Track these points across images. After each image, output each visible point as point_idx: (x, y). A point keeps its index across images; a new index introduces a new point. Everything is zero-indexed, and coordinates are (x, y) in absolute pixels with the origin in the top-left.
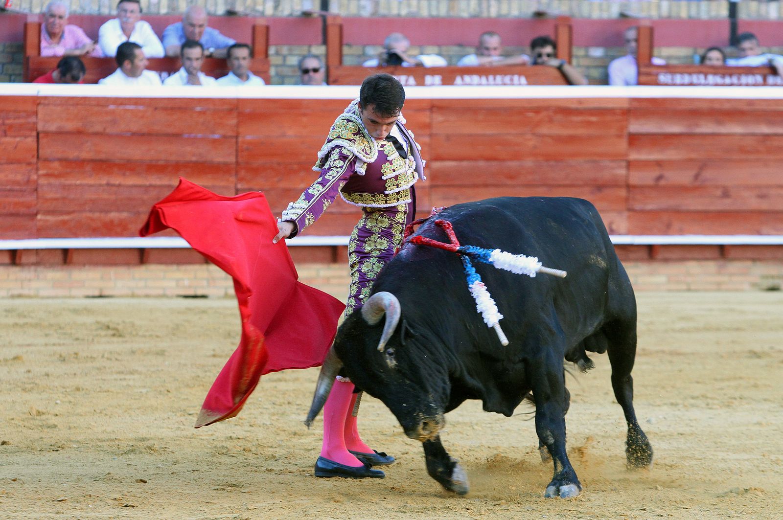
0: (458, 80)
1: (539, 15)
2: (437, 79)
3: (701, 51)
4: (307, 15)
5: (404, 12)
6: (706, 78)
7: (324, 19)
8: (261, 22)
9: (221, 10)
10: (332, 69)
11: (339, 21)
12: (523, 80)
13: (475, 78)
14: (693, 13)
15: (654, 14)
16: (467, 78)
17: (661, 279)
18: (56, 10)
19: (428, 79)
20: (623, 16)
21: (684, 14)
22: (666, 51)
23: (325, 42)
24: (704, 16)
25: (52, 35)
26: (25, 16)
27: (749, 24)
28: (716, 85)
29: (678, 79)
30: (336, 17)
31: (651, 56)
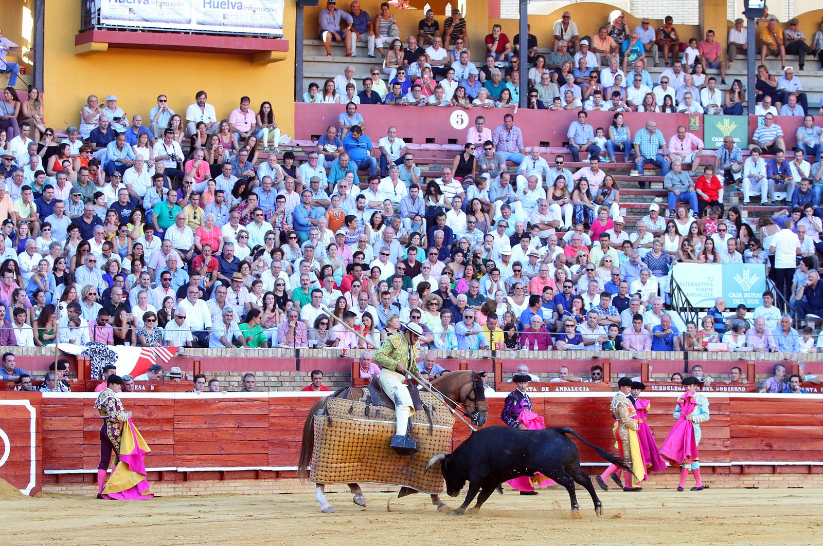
0: (557, 389)
1: (595, 358)
2: (547, 389)
3: (671, 376)
4: (485, 358)
5: (531, 357)
6: (674, 388)
7: (494, 361)
8: (464, 362)
9: (445, 356)
10: (497, 384)
11: (500, 361)
12: (587, 389)
13: (565, 388)
14: (667, 357)
15: (649, 357)
16: (561, 388)
17: (654, 483)
18: (366, 357)
19: (543, 389)
20: (634, 358)
21: (663, 358)
22: (655, 375)
23: (494, 371)
24: (672, 359)
25: (365, 368)
26: (353, 359)
27: (693, 362)
28: (678, 391)
29: (661, 389)
30: (499, 359)
31: (648, 379)
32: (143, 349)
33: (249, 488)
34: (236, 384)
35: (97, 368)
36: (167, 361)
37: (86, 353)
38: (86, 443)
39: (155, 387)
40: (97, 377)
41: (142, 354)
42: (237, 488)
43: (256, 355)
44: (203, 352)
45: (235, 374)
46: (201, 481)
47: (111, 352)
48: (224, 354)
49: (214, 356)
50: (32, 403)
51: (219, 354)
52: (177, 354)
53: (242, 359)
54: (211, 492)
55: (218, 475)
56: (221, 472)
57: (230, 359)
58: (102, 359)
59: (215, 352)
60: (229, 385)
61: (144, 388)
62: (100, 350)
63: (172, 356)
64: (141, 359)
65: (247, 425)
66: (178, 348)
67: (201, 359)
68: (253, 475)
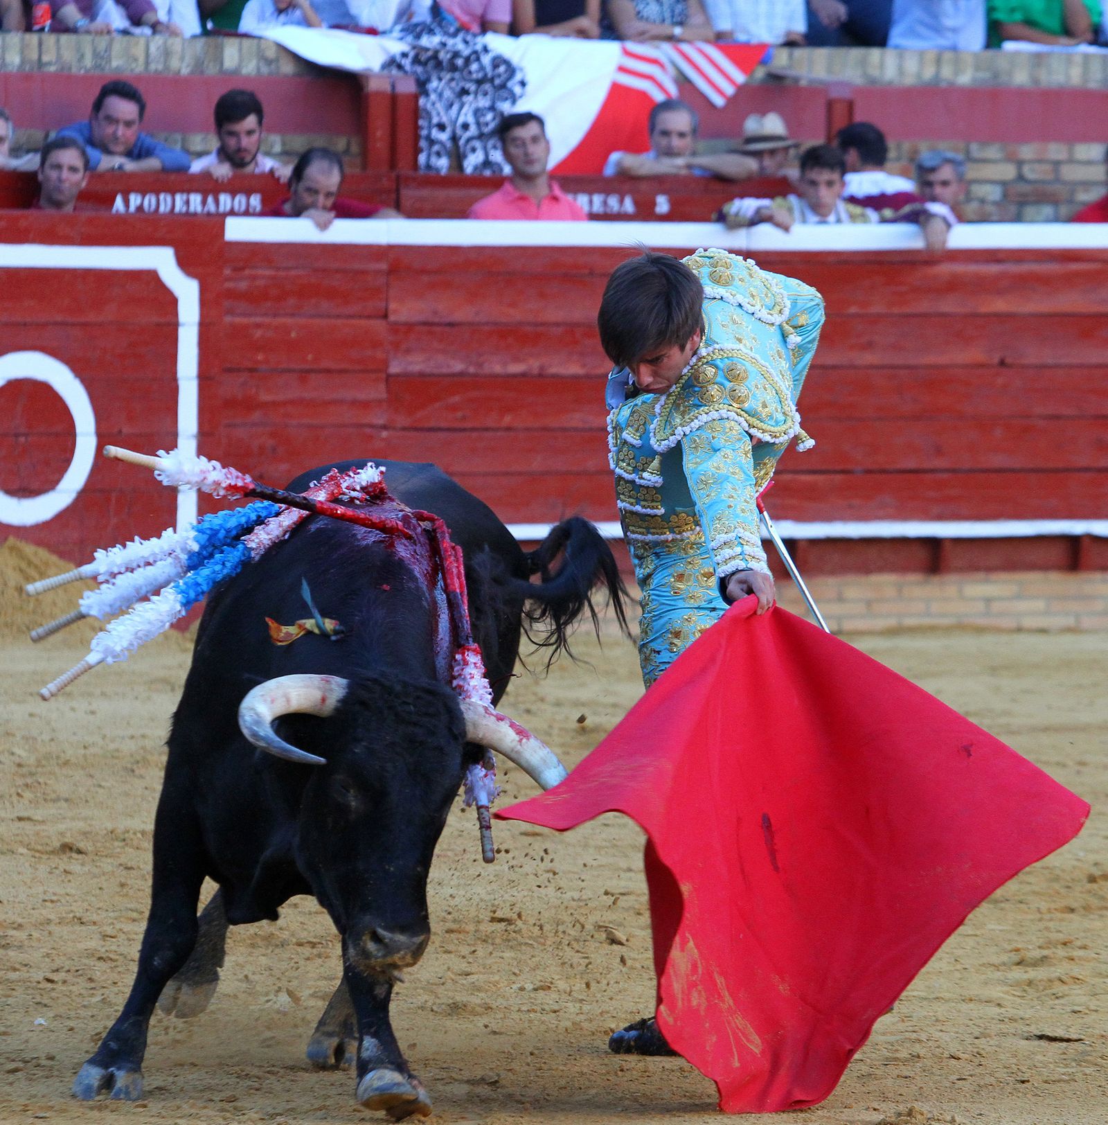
32: (627, 53)
33: (1040, 605)
34: (993, 193)
35: (442, 127)
36: (719, 101)
37: (400, 67)
38: (402, 420)
39: (673, 203)
40: (443, 163)
41: (622, 69)
42: (996, 607)
43: (1075, 77)
44: (863, 63)
45: (993, 152)
46: (851, 578)
47: (498, 61)
48: (947, 72)
49: (909, 81)
50: (186, 263)
51: (929, 73)
52: (760, 73)
53: (1021, 93)
54: (892, 622)
55: (922, 554)
56: (933, 544)
57: (971, 95)
58: (464, 92)
59: (911, 65)
60: (969, 199)
61: (629, 206)
62: (456, 54)
63: (740, 78)
64: (617, 93)
65: (1033, 354)
66: (763, 47)
67: (859, 91)
68: (1057, 553)
